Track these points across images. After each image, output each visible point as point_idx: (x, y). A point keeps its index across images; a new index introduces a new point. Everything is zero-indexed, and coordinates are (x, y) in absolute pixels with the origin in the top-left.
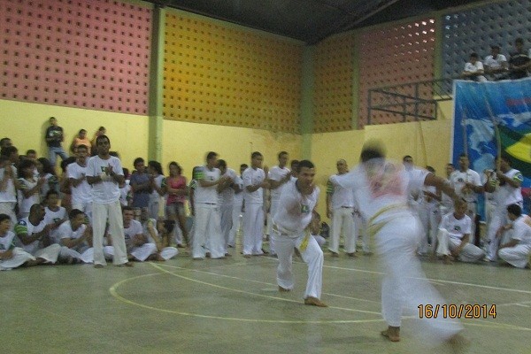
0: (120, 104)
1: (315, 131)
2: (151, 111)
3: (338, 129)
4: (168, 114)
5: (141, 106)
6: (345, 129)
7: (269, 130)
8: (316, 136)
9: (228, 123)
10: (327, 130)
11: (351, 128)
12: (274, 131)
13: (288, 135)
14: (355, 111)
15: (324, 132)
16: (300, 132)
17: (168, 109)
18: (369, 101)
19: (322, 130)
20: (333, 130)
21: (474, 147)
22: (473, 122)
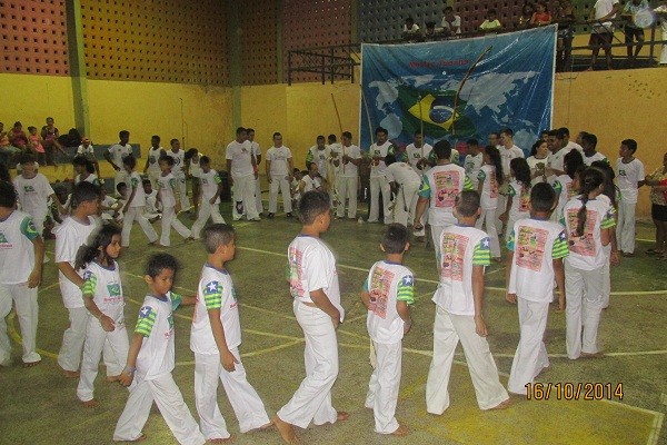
0: (38, 65)
1: (244, 83)
2: (73, 72)
3: (265, 82)
4: (92, 74)
5: (62, 67)
6: (271, 82)
7: (198, 84)
8: (245, 89)
9: (156, 79)
10: (255, 83)
11: (276, 82)
12: (204, 84)
13: (218, 88)
15: (252, 85)
16: (230, 85)
17: (91, 68)
18: (290, 63)
19: (250, 84)
20: (260, 83)
21: (380, 108)
22: (379, 84)
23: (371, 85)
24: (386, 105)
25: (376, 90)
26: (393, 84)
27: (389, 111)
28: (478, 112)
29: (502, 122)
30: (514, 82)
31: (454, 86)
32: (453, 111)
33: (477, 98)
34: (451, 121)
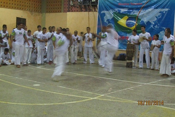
1: (47, 12)
3: (56, 12)
6: (58, 12)
7: (29, 11)
8: (47, 14)
10: (52, 12)
11: (61, 12)
12: (31, 11)
13: (37, 13)
14: (63, 5)
15: (50, 13)
16: (41, 12)
20: (54, 12)
21: (105, 21)
22: (105, 12)
23: (102, 12)
24: (108, 20)
25: (104, 14)
26: (111, 12)
27: (109, 22)
28: (145, 24)
29: (155, 28)
30: (160, 12)
31: (136, 13)
32: (135, 22)
33: (145, 18)
34: (134, 27)
